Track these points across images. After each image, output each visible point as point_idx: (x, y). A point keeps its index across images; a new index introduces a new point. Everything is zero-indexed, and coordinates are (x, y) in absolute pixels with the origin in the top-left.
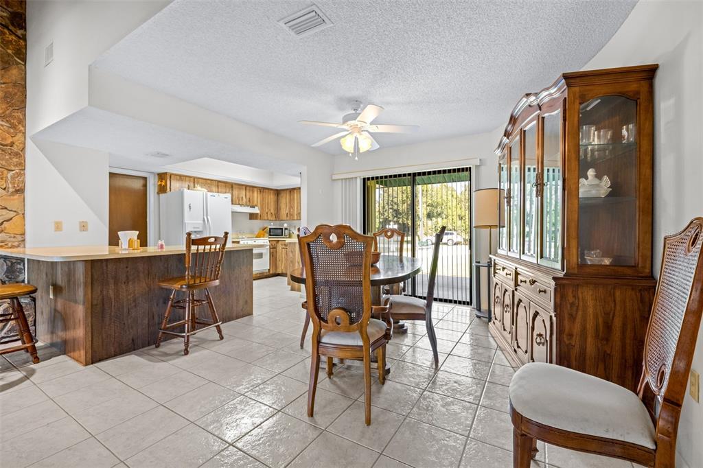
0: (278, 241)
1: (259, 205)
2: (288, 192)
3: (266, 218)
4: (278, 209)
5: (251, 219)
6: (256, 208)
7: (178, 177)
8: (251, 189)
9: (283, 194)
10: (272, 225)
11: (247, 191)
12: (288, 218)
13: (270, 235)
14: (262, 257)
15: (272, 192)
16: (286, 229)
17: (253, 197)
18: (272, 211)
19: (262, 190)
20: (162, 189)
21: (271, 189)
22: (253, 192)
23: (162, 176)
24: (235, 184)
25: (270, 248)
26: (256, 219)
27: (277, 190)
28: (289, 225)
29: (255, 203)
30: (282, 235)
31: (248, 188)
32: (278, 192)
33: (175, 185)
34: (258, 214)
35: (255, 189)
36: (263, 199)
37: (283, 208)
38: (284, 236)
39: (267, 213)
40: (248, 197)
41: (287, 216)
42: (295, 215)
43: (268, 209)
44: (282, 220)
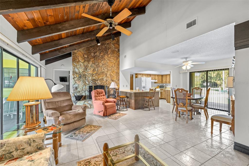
0: (162, 89)
2: (165, 75)
4: (162, 80)
6: (156, 80)
7: (139, 74)
9: (164, 76)
10: (161, 85)
13: (160, 88)
15: (161, 76)
16: (165, 86)
19: (158, 75)
20: (136, 77)
21: (161, 75)
22: (156, 76)
23: (136, 74)
24: (151, 74)
26: (156, 83)
27: (162, 75)
28: (165, 85)
29: (156, 79)
31: (154, 75)
32: (162, 76)
33: (139, 76)
36: (158, 78)
37: (164, 80)
38: (164, 88)
39: (159, 82)
40: (154, 77)
41: (165, 82)
42: (167, 82)
43: (159, 80)
44: (163, 83)
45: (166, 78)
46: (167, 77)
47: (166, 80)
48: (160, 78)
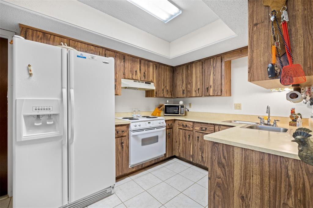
0: (175, 120)
1: (155, 81)
2: (185, 68)
3: (162, 95)
4: (173, 86)
5: (147, 96)
6: (152, 84)
7: (41, 35)
8: (146, 62)
9: (179, 70)
10: (168, 102)
11: (142, 65)
12: (184, 96)
13: (166, 113)
14: (157, 141)
15: (168, 68)
16: (182, 106)
17: (148, 72)
18: (168, 88)
19: (158, 65)
21: (167, 66)
22: (149, 67)
24: (129, 55)
25: (167, 129)
26: (152, 96)
27: (173, 66)
28: (184, 102)
29: (151, 79)
30: (178, 114)
31: (142, 61)
32: (174, 70)
34: (153, 91)
35: (151, 63)
36: (159, 75)
37: (179, 85)
38: (180, 113)
39: (163, 90)
40: (143, 71)
41: (184, 93)
42: (194, 91)
43: (164, 85)
44: (178, 97)
45: (189, 76)
46: (192, 74)
47: (189, 83)
48: (165, 76)
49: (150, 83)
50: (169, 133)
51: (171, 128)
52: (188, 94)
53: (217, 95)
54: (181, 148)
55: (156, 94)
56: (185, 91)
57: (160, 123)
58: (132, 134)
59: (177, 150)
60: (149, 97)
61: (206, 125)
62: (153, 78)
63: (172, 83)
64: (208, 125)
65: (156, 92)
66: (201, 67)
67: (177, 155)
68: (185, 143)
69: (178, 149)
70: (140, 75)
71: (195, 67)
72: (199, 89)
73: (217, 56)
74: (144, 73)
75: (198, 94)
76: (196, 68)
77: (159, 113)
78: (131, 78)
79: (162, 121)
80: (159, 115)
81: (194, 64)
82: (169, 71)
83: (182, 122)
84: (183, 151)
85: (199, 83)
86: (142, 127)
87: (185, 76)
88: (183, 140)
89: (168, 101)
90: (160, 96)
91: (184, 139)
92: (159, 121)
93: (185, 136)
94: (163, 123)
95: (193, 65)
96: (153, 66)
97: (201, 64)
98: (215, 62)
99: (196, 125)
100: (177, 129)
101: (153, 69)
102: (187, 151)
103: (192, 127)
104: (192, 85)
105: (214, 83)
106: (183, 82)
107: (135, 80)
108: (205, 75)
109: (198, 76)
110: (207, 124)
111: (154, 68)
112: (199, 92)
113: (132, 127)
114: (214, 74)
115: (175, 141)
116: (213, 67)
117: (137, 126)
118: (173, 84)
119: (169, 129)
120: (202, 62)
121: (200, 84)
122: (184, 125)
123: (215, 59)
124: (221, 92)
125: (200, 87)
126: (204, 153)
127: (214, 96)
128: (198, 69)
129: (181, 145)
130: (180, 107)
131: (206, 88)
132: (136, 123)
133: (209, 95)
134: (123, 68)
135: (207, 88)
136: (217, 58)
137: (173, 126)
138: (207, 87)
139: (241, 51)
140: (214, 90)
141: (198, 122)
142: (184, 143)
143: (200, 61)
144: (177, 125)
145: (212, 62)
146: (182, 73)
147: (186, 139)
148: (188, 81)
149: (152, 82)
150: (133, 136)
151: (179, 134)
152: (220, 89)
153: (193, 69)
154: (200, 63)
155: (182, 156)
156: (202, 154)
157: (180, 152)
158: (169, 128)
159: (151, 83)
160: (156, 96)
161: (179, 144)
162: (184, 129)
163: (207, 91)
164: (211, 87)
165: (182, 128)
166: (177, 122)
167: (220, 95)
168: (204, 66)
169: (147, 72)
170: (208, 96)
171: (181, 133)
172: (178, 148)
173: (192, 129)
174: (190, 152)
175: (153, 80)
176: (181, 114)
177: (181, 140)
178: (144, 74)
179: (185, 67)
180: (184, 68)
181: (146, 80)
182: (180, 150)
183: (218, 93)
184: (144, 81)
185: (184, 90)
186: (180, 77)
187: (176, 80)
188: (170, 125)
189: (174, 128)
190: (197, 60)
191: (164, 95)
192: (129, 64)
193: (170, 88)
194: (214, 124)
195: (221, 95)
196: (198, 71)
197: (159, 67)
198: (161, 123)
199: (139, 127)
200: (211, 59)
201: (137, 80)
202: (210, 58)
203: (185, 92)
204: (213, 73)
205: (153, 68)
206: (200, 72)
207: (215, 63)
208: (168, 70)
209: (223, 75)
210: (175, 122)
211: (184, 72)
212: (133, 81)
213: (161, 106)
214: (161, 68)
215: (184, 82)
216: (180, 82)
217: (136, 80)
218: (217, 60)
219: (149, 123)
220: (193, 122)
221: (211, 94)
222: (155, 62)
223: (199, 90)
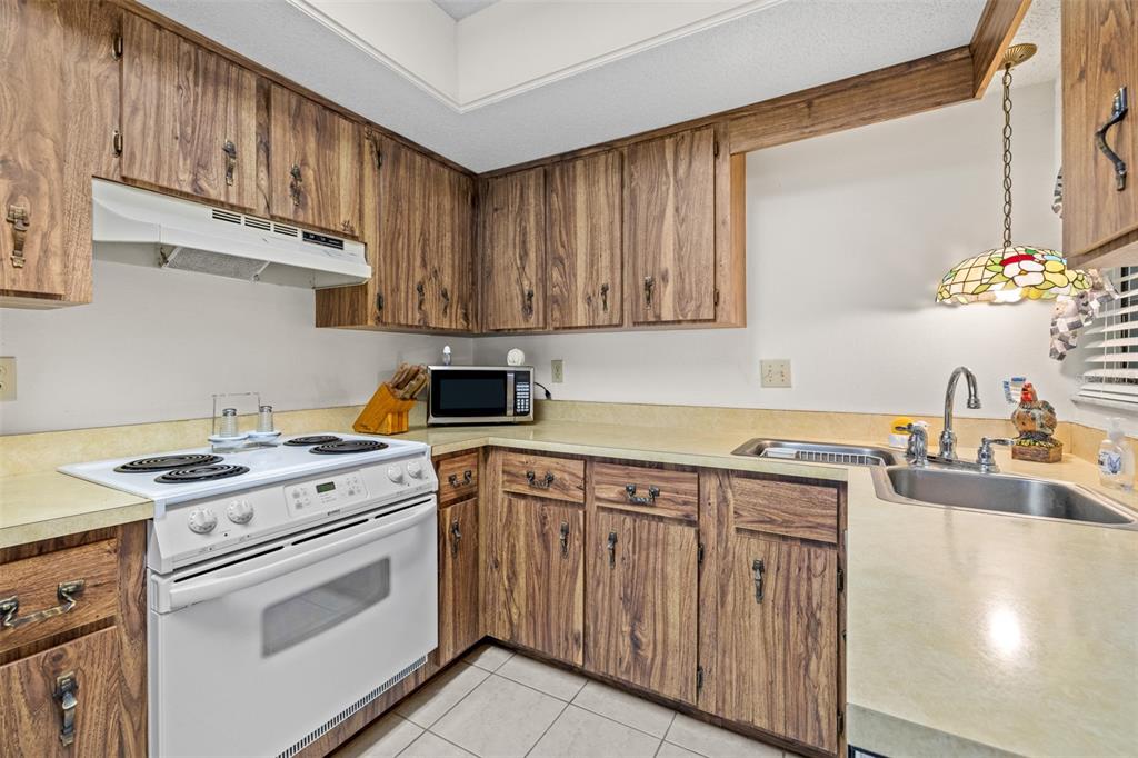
0: (487, 450)
1: (370, 233)
2: (532, 181)
3: (415, 318)
4: (476, 272)
5: (324, 320)
6: (352, 247)
8: (310, 110)
10: (451, 356)
11: (279, 117)
12: (533, 322)
13: (438, 411)
14: (386, 592)
16: (522, 377)
17: (327, 172)
18: (447, 280)
19: (388, 147)
22: (326, 139)
25: (441, 506)
26: (354, 319)
28: (530, 356)
30: (502, 412)
31: (280, 97)
32: (476, 189)
34: (360, 288)
36: (395, 204)
37: (506, 268)
38: (510, 412)
39: (420, 289)
40: (283, 161)
41: (530, 308)
42: (580, 300)
43: (424, 264)
44: (498, 332)
45: (555, 225)
46: (569, 212)
47: (555, 257)
48: (433, 215)
49: (340, 245)
50: (455, 528)
51: (469, 497)
52: (550, 313)
53: (694, 321)
54: (520, 597)
55: (380, 308)
56: (534, 299)
57: (400, 480)
58: (167, 594)
59: (499, 608)
60: (339, 324)
61: (655, 472)
62: (361, 218)
63: (469, 259)
64: (666, 474)
65: (380, 299)
66: (617, 178)
67: (502, 634)
68: (542, 571)
69: (507, 605)
70: (264, 183)
71: (587, 177)
72: (605, 290)
73: (697, 126)
74: (297, 175)
75: (602, 312)
76: (591, 183)
77: (400, 414)
78: (188, 189)
79: (412, 466)
80: (400, 424)
81: (579, 164)
82: (453, 194)
83: (524, 458)
84: (532, 615)
85: (605, 261)
86: (260, 529)
87: (537, 223)
88: (530, 555)
89: (447, 350)
90: (403, 321)
91: (538, 548)
92: (393, 470)
93: (544, 536)
94: (419, 475)
95: (574, 167)
96: (360, 146)
97: (617, 164)
98: (683, 155)
99: (602, 474)
100: (500, 495)
101: (361, 163)
102: (553, 612)
103: (580, 483)
104: (573, 267)
105: (679, 259)
106: (524, 256)
107: (222, 204)
108: (634, 219)
109: (603, 222)
110: (660, 466)
111: (367, 157)
112: (605, 302)
113: (171, 541)
114: (683, 213)
115: (491, 562)
116: (676, 182)
117: (223, 525)
118: (473, 263)
119: (454, 502)
120: (622, 155)
121: (612, 261)
122: (539, 474)
123: (688, 139)
124: (716, 304)
125: (613, 279)
126: (647, 621)
127: (679, 322)
128: (603, 191)
129: (522, 581)
130: (511, 376)
131: (641, 283)
132: (206, 507)
133: (659, 316)
134: (108, 101)
135: (648, 286)
136: (697, 134)
137: (477, 484)
138: (648, 278)
139: (810, 104)
140: (680, 296)
141: (612, 461)
142: (539, 572)
143: (608, 147)
144: (501, 478)
145: (669, 156)
146: (521, 208)
147: (546, 548)
148: (549, 250)
149: (354, 238)
150: (175, 610)
151: (508, 523)
152: (711, 289)
153: (574, 187)
154: (613, 158)
155: (524, 640)
156: (633, 626)
157: (515, 617)
158: (453, 495)
159: (347, 244)
160: (379, 320)
161: (513, 577)
162: (535, 498)
163: (648, 299)
164: (665, 278)
165: (523, 488)
166: (497, 459)
167: (712, 317)
168: (632, 175)
169: (317, 172)
170: (649, 323)
171: (522, 517)
172: (503, 597)
173: (581, 494)
174: (569, 619)
175: (354, 224)
176: (516, 414)
177: (523, 555)
178: (290, 179)
179: (537, 177)
180: (532, 183)
181: (310, 216)
182: (514, 611)
183: (699, 307)
184: (296, 223)
185: (530, 295)
186: (511, 228)
187: (491, 241)
188: (460, 479)
189: (482, 495)
190: (595, 143)
191: (425, 316)
192: (169, 89)
193: (460, 279)
194: (694, 469)
195: (714, 320)
196: (603, 200)
197: (396, 160)
198: (407, 477)
199: (238, 532)
200: (667, 141)
201: (243, 210)
202: (662, 138)
203: (537, 303)
204: (677, 210)
205: (361, 154)
206: (610, 206)
207: (687, 160)
208: (446, 182)
209: (724, 223)
210: (486, 460)
211: (532, 201)
212: (208, 211)
213: (414, 375)
214: (410, 168)
215: (532, 255)
216: (511, 253)
217: (232, 207)
218: (695, 145)
219: (320, 489)
220: (588, 460)
221: (667, 315)
222: (369, 123)
223: (608, 292)
